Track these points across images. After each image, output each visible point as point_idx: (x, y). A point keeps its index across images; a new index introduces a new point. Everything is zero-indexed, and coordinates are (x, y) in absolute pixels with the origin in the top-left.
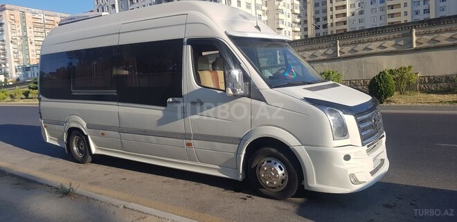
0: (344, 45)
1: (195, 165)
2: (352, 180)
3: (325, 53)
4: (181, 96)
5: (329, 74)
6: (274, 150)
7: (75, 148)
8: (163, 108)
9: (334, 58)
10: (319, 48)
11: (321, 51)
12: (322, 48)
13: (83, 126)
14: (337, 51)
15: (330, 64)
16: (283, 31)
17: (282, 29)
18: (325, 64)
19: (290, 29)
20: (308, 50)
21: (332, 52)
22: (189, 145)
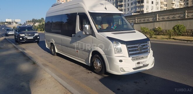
0: (189, 12)
1: (79, 59)
2: (121, 70)
3: (179, 16)
4: (75, 34)
5: (179, 26)
6: (98, 56)
7: (52, 50)
8: (71, 38)
9: (183, 19)
10: (177, 14)
11: (178, 15)
12: (178, 14)
13: (54, 42)
14: (185, 16)
15: (181, 21)
16: (175, 5)
17: (174, 4)
18: (179, 21)
19: (179, 4)
20: (172, 15)
21: (183, 16)
22: (77, 51)
